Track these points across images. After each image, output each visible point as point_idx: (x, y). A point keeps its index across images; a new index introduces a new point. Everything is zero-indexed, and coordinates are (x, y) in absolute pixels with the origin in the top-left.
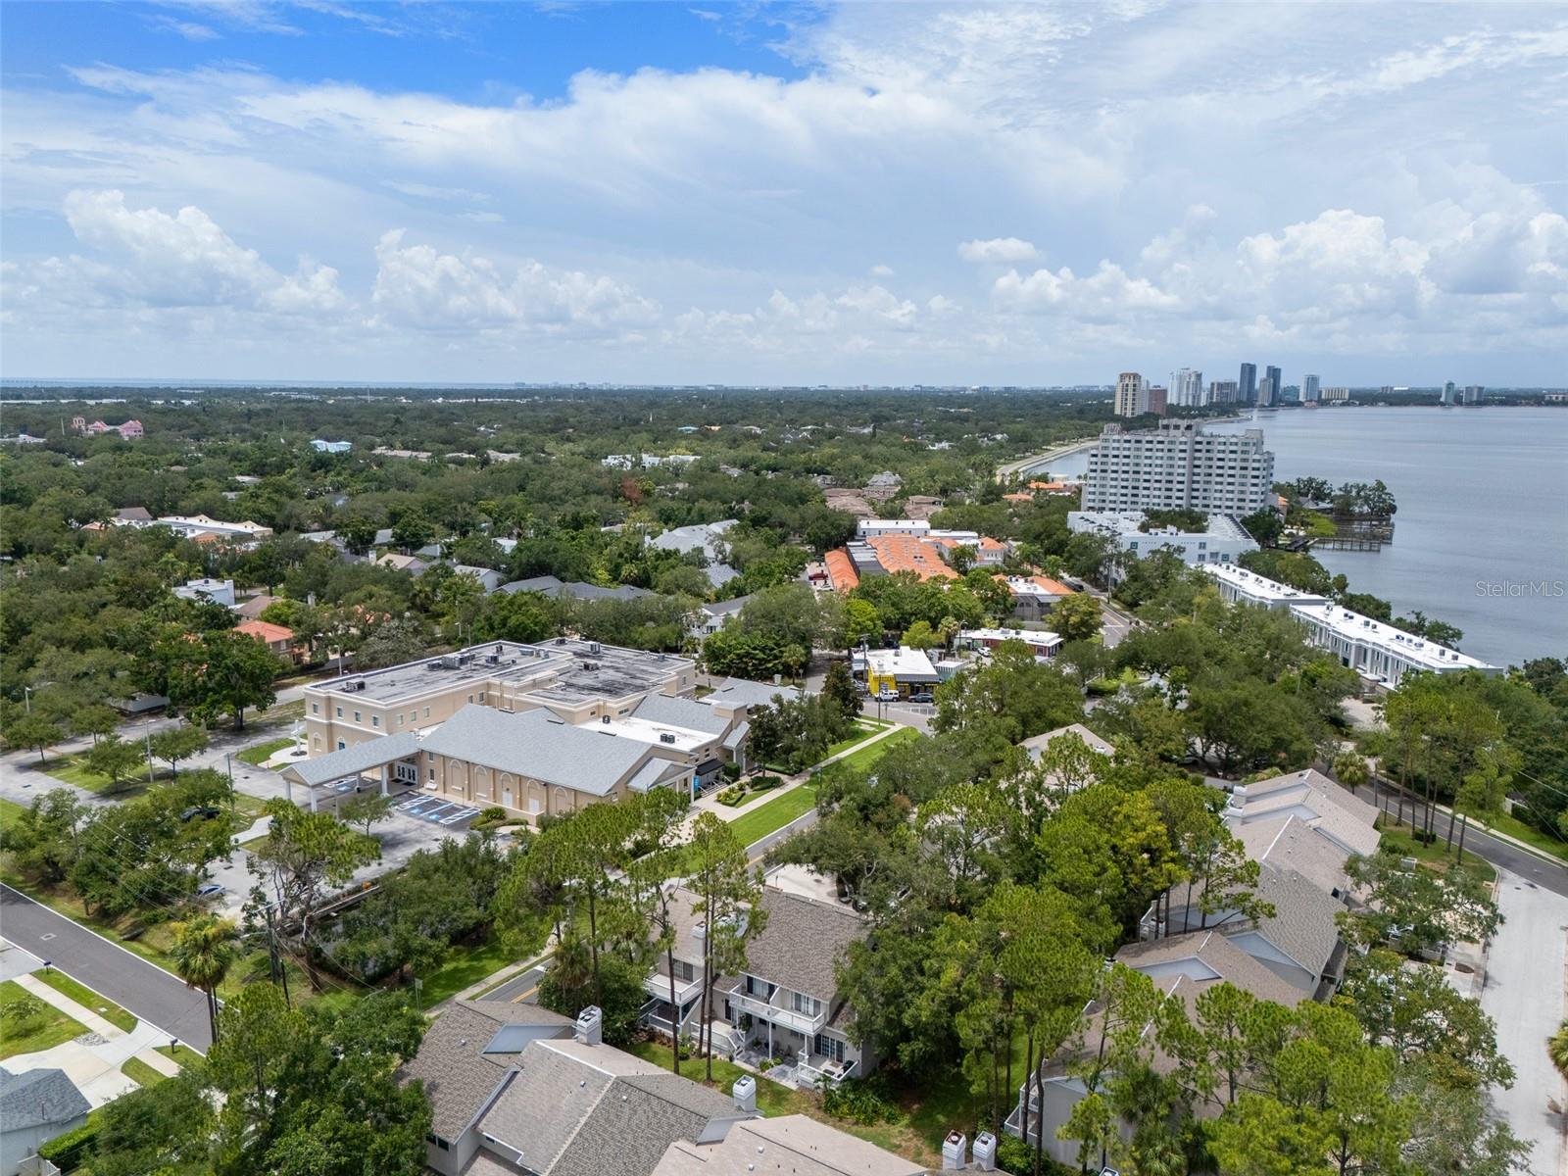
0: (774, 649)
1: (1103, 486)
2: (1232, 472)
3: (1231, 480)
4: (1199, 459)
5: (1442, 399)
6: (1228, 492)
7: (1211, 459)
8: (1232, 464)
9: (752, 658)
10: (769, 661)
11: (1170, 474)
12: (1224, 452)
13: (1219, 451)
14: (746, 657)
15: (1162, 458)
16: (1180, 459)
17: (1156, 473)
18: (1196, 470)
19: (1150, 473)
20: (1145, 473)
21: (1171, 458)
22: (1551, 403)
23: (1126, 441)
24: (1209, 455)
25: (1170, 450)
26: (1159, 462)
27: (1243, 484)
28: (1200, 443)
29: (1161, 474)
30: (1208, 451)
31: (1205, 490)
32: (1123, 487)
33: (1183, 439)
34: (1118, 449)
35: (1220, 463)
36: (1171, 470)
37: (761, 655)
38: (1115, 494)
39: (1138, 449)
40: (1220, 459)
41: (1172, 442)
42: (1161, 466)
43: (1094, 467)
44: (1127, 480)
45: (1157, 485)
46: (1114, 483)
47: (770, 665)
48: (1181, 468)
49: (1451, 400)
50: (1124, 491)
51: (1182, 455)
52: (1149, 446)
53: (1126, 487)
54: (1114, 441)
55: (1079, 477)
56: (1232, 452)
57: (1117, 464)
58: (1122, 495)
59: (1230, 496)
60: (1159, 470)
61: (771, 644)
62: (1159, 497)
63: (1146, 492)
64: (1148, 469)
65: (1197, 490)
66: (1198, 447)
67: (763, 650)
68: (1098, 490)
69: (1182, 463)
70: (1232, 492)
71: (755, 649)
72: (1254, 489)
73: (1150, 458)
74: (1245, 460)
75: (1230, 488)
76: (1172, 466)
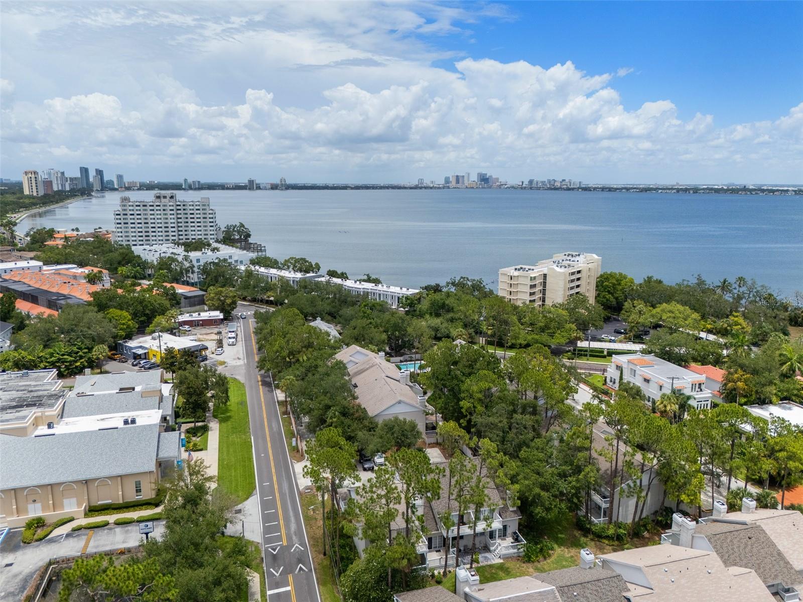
0: (77, 353)
1: (127, 232)
2: (199, 220)
3: (199, 224)
4: (180, 214)
5: (183, 187)
6: (198, 231)
7: (186, 214)
8: (198, 216)
9: (63, 362)
10: (76, 362)
11: (166, 223)
12: (193, 210)
13: (190, 210)
14: (58, 362)
15: (160, 214)
16: (171, 214)
17: (158, 223)
18: (179, 220)
19: (154, 223)
20: (152, 223)
21: (166, 214)
22: (228, 189)
23: (137, 206)
24: (185, 212)
25: (164, 210)
26: (159, 217)
27: (205, 226)
28: (180, 205)
29: (161, 223)
30: (184, 210)
31: (186, 231)
32: (139, 232)
33: (171, 204)
34: (133, 210)
35: (192, 216)
36: (166, 221)
37: (70, 359)
38: (135, 236)
39: (145, 210)
40: (191, 214)
41: (165, 206)
42: (161, 219)
43: (119, 221)
44: (141, 228)
45: (160, 230)
46: (133, 230)
47: (78, 364)
48: (172, 220)
49: (187, 188)
50: (141, 234)
51: (172, 212)
52: (152, 208)
53: (142, 232)
54: (130, 206)
55: (73, 230)
56: (197, 210)
57: (134, 219)
58: (139, 236)
59: (200, 233)
60: (159, 221)
61: (75, 349)
62: (162, 236)
63: (154, 234)
64: (153, 221)
65: (182, 231)
66: (179, 208)
67: (70, 354)
68: (123, 234)
69: (172, 217)
70: (201, 231)
71: (63, 355)
72: (212, 228)
73: (153, 214)
74: (205, 214)
75: (199, 229)
76: (167, 219)
